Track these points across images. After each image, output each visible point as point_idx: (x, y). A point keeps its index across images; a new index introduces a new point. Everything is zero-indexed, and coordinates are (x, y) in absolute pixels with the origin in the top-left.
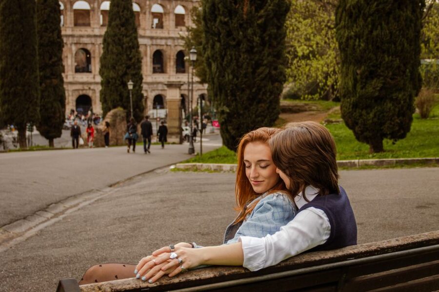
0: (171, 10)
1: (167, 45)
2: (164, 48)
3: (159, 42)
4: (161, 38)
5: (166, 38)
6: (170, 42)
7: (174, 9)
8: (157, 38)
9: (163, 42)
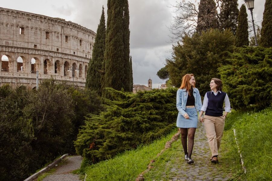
0: (15, 59)
1: (12, 83)
2: (10, 84)
3: (7, 80)
4: (9, 78)
5: (12, 78)
6: (14, 81)
7: (17, 58)
8: (6, 78)
9: (10, 81)
